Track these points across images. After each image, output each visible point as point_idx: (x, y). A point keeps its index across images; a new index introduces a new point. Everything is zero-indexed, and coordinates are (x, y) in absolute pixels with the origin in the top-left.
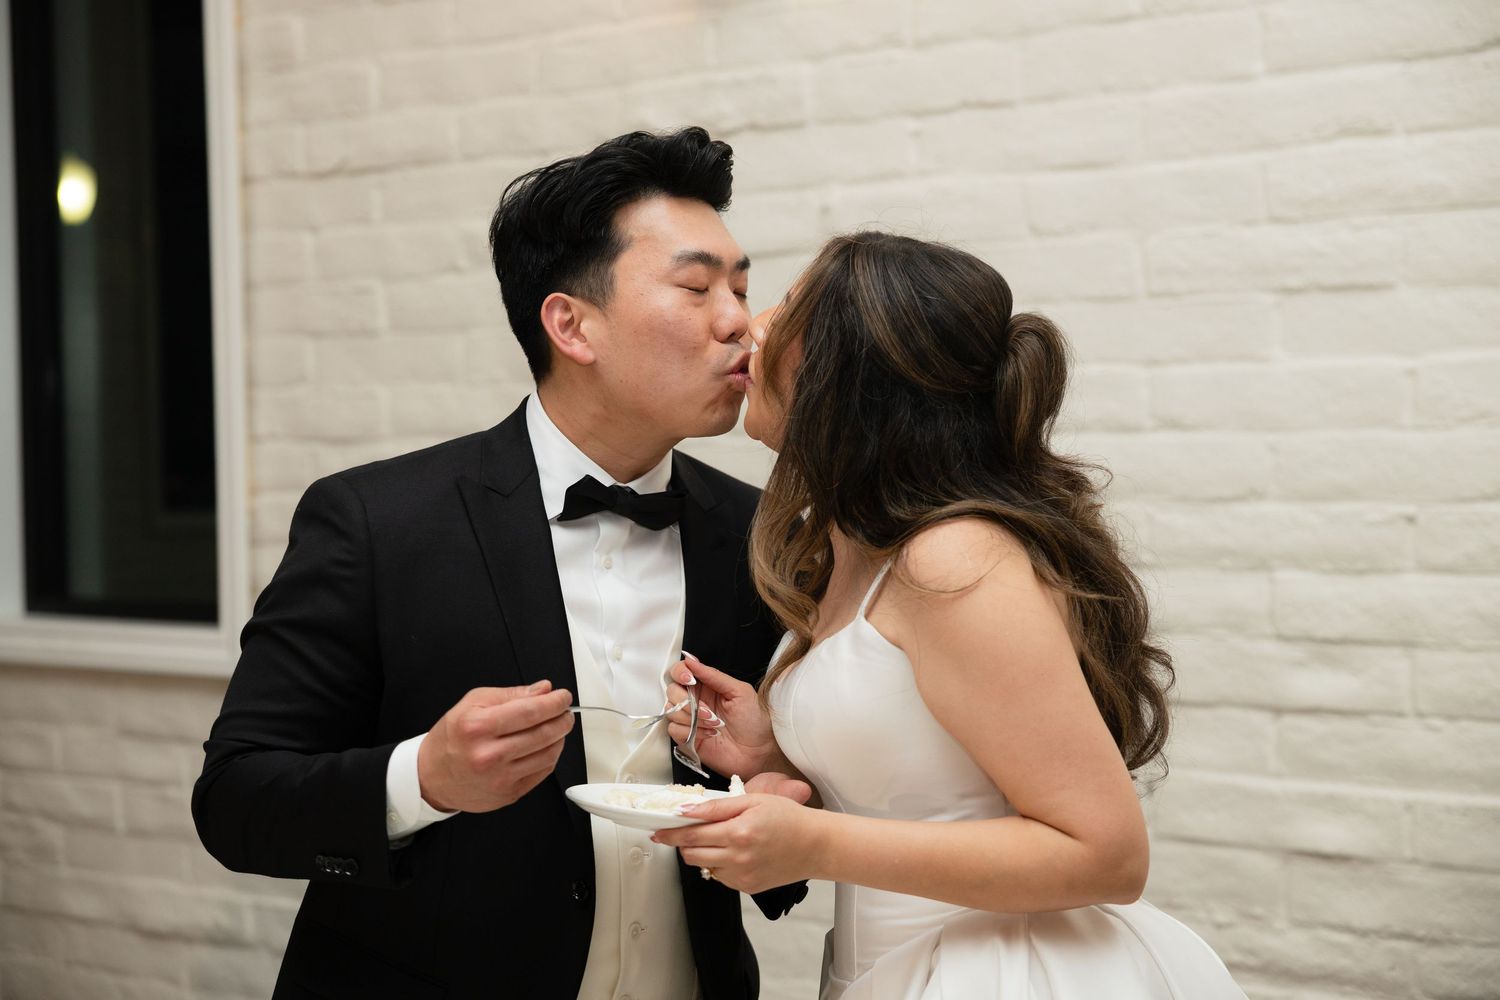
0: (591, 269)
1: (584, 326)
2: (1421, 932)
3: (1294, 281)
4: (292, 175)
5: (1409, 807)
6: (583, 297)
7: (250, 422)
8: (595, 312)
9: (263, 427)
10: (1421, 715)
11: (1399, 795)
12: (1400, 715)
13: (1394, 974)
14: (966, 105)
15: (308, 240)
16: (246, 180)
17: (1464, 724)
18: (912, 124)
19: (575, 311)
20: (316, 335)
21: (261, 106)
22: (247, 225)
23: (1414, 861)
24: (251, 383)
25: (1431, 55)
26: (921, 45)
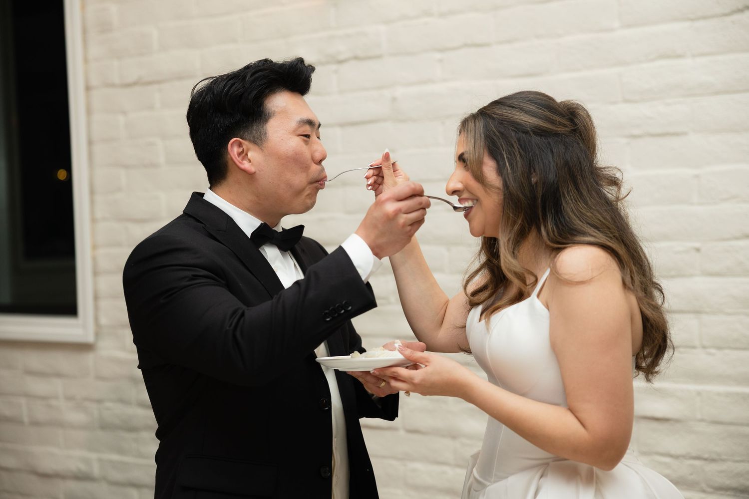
0: (254, 127)
1: (250, 155)
2: (706, 456)
3: (636, 132)
4: (113, 85)
5: (699, 393)
6: (250, 141)
7: (92, 212)
8: (256, 147)
9: (99, 214)
10: (704, 347)
11: (693, 387)
12: (694, 347)
13: (692, 477)
14: (466, 45)
15: (121, 119)
16: (88, 88)
17: (727, 351)
18: (438, 56)
19: (244, 147)
20: (126, 167)
21: (95, 51)
22: (89, 111)
23: (702, 420)
24: (92, 192)
25: (704, 18)
26: (443, 15)
